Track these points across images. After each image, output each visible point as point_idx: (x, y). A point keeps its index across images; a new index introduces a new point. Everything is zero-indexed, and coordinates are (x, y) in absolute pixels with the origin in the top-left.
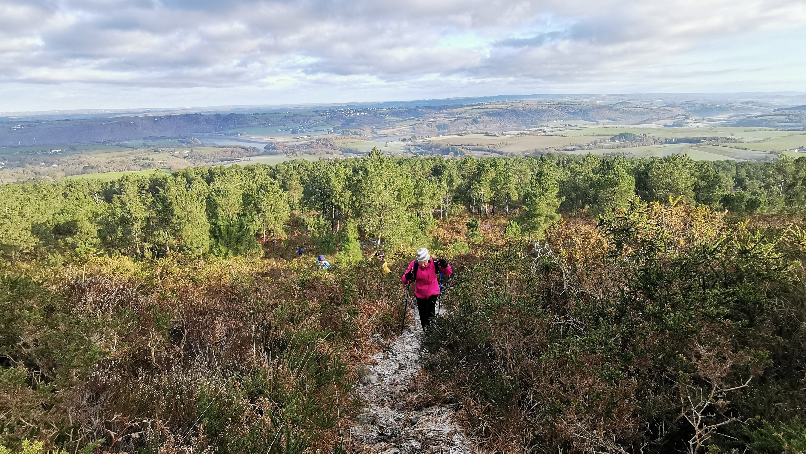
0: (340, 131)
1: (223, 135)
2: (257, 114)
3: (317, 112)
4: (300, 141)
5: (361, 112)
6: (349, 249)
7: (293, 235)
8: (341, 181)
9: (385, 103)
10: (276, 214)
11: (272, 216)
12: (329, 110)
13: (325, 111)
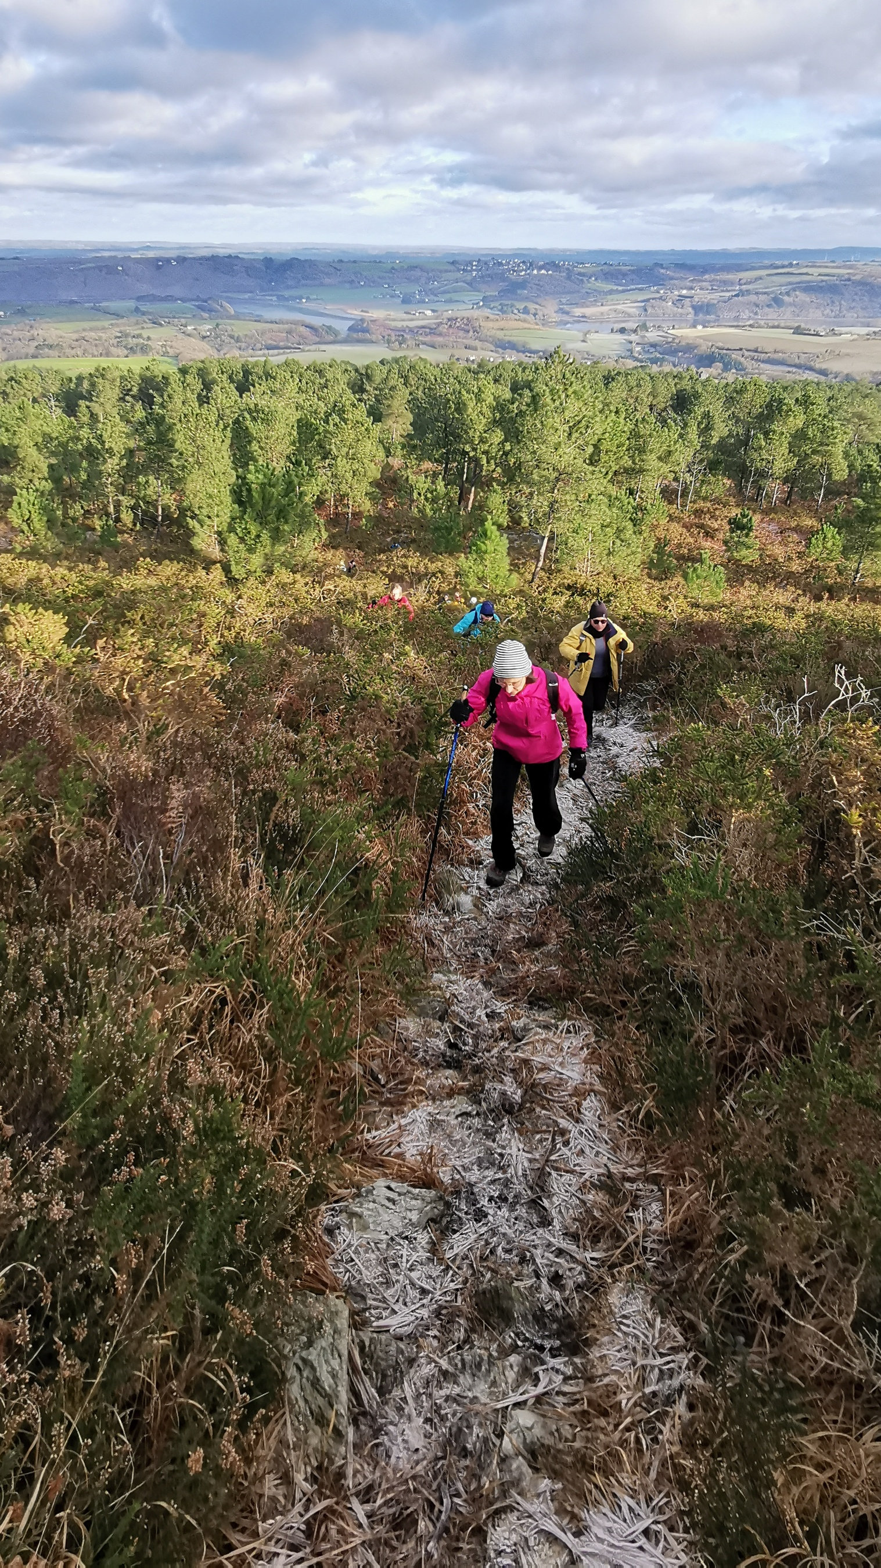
0: (497, 304)
1: (274, 298)
2: (341, 261)
3: (453, 263)
4: (418, 319)
5: (540, 268)
6: (486, 552)
7: (385, 505)
8: (485, 410)
9: (591, 252)
10: (356, 466)
11: (348, 467)
12: (479, 261)
13: (471, 263)
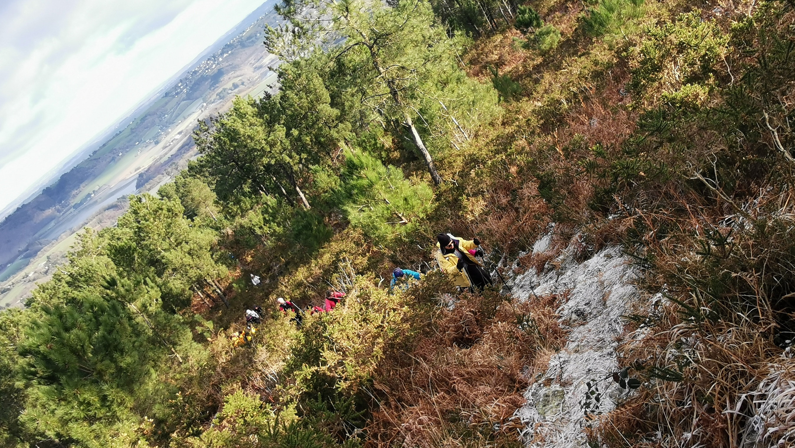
1: (72, 210)
2: (95, 152)
4: (174, 146)
5: (222, 54)
12: (181, 81)
13: (176, 87)
